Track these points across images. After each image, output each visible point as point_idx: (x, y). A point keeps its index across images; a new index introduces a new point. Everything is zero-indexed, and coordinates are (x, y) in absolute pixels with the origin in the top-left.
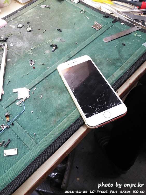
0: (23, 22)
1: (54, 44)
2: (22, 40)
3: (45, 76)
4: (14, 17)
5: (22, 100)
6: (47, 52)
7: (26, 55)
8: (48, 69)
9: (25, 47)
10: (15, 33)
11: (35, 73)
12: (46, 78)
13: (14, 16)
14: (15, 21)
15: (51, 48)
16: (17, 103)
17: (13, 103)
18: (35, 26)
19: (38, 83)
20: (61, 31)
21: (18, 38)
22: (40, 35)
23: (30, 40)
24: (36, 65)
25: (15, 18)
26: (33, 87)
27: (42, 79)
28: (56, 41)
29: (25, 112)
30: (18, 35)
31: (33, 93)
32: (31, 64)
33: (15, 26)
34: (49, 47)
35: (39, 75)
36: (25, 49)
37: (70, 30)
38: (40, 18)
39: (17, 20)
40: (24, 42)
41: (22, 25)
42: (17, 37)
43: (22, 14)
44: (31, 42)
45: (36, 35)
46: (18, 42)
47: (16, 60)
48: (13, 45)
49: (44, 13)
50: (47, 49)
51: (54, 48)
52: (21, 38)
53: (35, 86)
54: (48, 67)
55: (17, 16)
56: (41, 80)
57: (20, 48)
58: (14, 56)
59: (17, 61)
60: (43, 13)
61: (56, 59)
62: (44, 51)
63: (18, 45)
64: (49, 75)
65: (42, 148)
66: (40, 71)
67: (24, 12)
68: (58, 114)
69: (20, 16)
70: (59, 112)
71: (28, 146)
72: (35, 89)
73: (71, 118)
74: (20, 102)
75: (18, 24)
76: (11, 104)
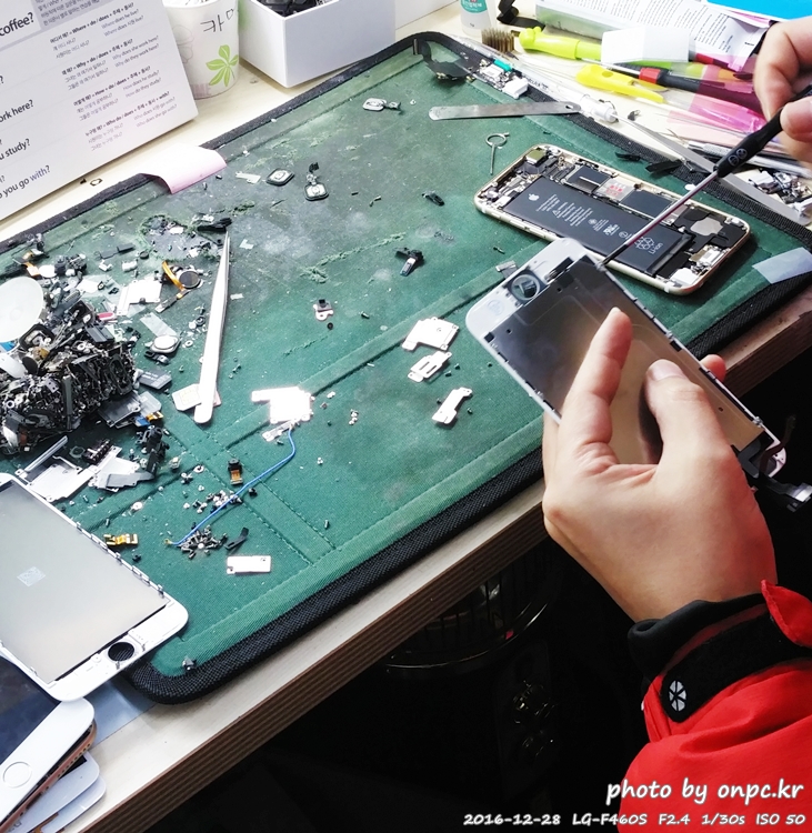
0: (291, 162)
1: (411, 248)
2: (285, 230)
3: (371, 356)
4: (255, 142)
5: (284, 426)
6: (383, 275)
7: (302, 282)
8: (381, 332)
9: (297, 254)
10: (261, 204)
11: (334, 344)
12: (372, 361)
13: (255, 138)
14: (260, 155)
15: (399, 262)
16: (268, 436)
17: (252, 434)
18: (337, 180)
19: (344, 377)
20: (442, 204)
21: (272, 221)
22: (358, 215)
23: (318, 233)
24: (338, 318)
25: (258, 147)
26: (323, 390)
27: (358, 365)
28: (421, 239)
29: (293, 460)
30: (273, 209)
31: (325, 407)
32: (318, 315)
33: (259, 177)
34: (392, 259)
35: (347, 353)
36: (298, 260)
38: (361, 152)
39: (266, 154)
40: (293, 235)
41: (287, 175)
42: (267, 218)
43: (287, 132)
44: (320, 237)
45: (342, 213)
46: (272, 237)
47: (262, 298)
48: (251, 247)
49: (378, 131)
50: (381, 266)
51: (412, 261)
52: (284, 223)
53: (330, 386)
54: (383, 328)
55: (265, 138)
56: (354, 366)
57: (277, 258)
58: (254, 285)
59: (267, 303)
60: (373, 131)
61: (416, 301)
62: (371, 272)
63: (271, 248)
64: (385, 352)
65: (348, 560)
66: (353, 337)
67: (296, 123)
68: (410, 472)
69: (276, 137)
70: (414, 467)
71: (306, 551)
72: (331, 394)
73: (453, 486)
74: (280, 433)
75: (270, 170)
76: (245, 438)
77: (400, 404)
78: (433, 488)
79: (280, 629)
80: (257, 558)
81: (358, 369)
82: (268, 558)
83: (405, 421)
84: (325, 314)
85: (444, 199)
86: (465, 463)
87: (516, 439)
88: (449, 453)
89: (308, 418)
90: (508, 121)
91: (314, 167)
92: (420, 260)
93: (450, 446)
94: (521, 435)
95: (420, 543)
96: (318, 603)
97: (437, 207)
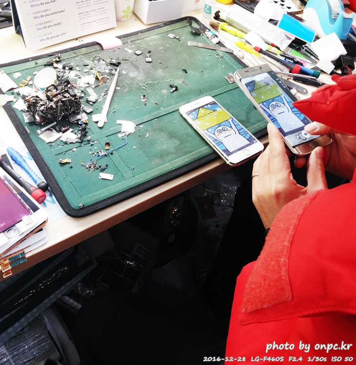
0: (143, 49)
1: (175, 85)
2: (137, 70)
3: (156, 117)
4: (132, 39)
5: (125, 133)
6: (164, 91)
7: (139, 88)
8: (161, 110)
9: (139, 79)
10: (131, 60)
11: (145, 110)
12: (156, 118)
13: (133, 38)
14: (133, 44)
15: (170, 88)
16: (120, 135)
17: (115, 134)
18: (156, 57)
19: (147, 122)
20: (186, 73)
22: (160, 70)
23: (147, 73)
24: (148, 102)
25: (133, 41)
26: (140, 124)
28: (178, 83)
29: (126, 145)
30: (134, 62)
31: (139, 130)
32: (142, 100)
33: (132, 51)
34: (168, 87)
35: (149, 114)
36: (139, 81)
37: (197, 74)
38: (165, 50)
39: (135, 44)
40: (139, 72)
41: (141, 52)
42: (132, 65)
43: (143, 38)
44: (147, 75)
45: (155, 68)
46: (133, 71)
47: (126, 90)
48: (125, 73)
49: (171, 45)
50: (164, 88)
51: (174, 89)
52: (137, 68)
53: (142, 123)
54: (162, 108)
55: (136, 39)
57: (133, 79)
58: (124, 85)
59: (127, 92)
60: (169, 44)
61: (173, 102)
62: (161, 89)
63: (131, 75)
64: (161, 116)
65: (138, 181)
66: (152, 110)
67: (146, 36)
68: (161, 156)
69: (139, 39)
70: (163, 155)
71: (125, 176)
72: (142, 126)
73: (174, 164)
74: (123, 135)
75: (135, 49)
76: (112, 135)
77: (162, 134)
78: (168, 163)
79: (112, 200)
80: (109, 175)
81: (151, 120)
82: (113, 176)
83: (163, 140)
84: (144, 100)
85: (187, 71)
86: (179, 157)
87: (196, 153)
88: (175, 154)
89: (133, 132)
90: (211, 51)
91: (150, 52)
92: (177, 89)
93: (175, 151)
94: (198, 152)
95: (160, 180)
96: (126, 193)
97: (185, 73)
